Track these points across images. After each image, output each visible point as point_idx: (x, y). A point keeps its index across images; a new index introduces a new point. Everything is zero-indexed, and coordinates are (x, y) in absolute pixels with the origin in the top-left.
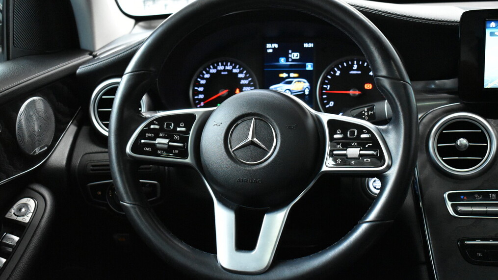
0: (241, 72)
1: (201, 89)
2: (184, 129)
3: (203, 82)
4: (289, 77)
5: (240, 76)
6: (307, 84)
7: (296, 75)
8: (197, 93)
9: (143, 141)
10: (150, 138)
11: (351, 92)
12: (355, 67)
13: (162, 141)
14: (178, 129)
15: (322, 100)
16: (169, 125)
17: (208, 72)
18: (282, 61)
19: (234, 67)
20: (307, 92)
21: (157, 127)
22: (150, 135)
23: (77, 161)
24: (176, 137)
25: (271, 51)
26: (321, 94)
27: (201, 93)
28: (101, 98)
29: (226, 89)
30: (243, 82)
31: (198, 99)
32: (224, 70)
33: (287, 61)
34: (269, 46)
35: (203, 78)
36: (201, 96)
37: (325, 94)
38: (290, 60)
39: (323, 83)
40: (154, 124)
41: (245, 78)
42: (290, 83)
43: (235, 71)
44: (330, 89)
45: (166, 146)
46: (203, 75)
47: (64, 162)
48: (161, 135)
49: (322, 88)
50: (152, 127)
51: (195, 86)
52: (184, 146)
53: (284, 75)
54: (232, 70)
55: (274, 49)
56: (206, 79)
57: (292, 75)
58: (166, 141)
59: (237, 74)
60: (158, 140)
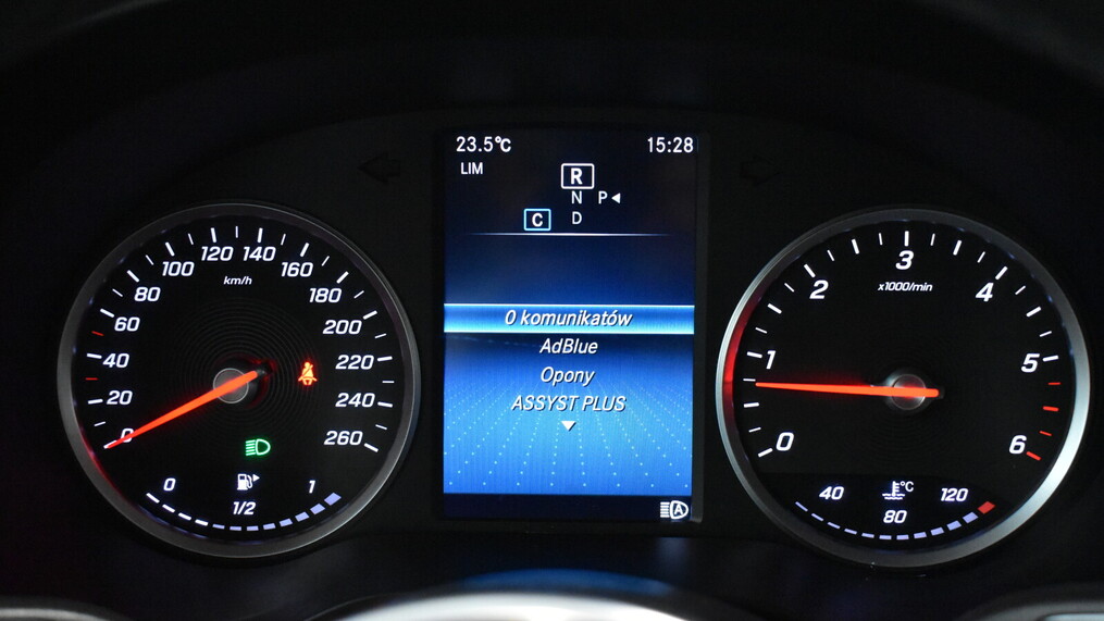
0: (323, 278)
1: (117, 361)
3: (126, 324)
5: (320, 295)
8: (93, 380)
11: (892, 389)
12: (908, 258)
15: (738, 420)
17: (151, 277)
18: (537, 223)
19: (288, 253)
25: (477, 169)
26: (736, 393)
27: (117, 379)
29: (247, 369)
30: (332, 327)
31: (103, 411)
32: (238, 266)
33: (562, 222)
34: (465, 143)
35: (127, 307)
36: (120, 397)
37: (754, 393)
38: (577, 217)
39: (746, 339)
41: (342, 311)
43: (290, 270)
44: (780, 372)
46: (129, 287)
49: (740, 365)
51: (86, 342)
54: (277, 265)
55: (492, 159)
56: (143, 309)
59: (302, 286)
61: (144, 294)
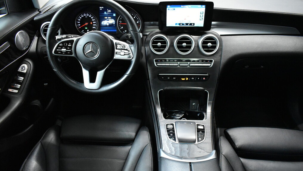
0: (92, 17)
1: (79, 22)
2: (71, 45)
3: (79, 20)
4: (108, 18)
5: (92, 18)
6: (114, 21)
7: (110, 18)
8: (78, 24)
9: (58, 50)
10: (60, 49)
13: (64, 50)
14: (69, 45)
15: (119, 26)
16: (66, 44)
17: (81, 17)
18: (105, 13)
19: (89, 15)
20: (114, 24)
21: (62, 45)
22: (60, 48)
23: (39, 50)
24: (68, 48)
25: (101, 9)
26: (119, 24)
28: (44, 29)
29: (87, 22)
30: (93, 20)
31: (78, 26)
32: (86, 16)
33: (107, 13)
34: (100, 8)
35: (79, 19)
36: (79, 25)
37: (120, 24)
38: (108, 13)
39: (119, 21)
40: (61, 44)
41: (93, 19)
42: (108, 20)
43: (90, 16)
45: (65, 51)
46: (79, 17)
47: (35, 50)
48: (63, 48)
50: (60, 45)
51: (77, 21)
52: (71, 51)
53: (106, 18)
55: (102, 9)
57: (109, 18)
58: (65, 50)
59: (90, 17)
60: (63, 50)
61: (80, 18)
